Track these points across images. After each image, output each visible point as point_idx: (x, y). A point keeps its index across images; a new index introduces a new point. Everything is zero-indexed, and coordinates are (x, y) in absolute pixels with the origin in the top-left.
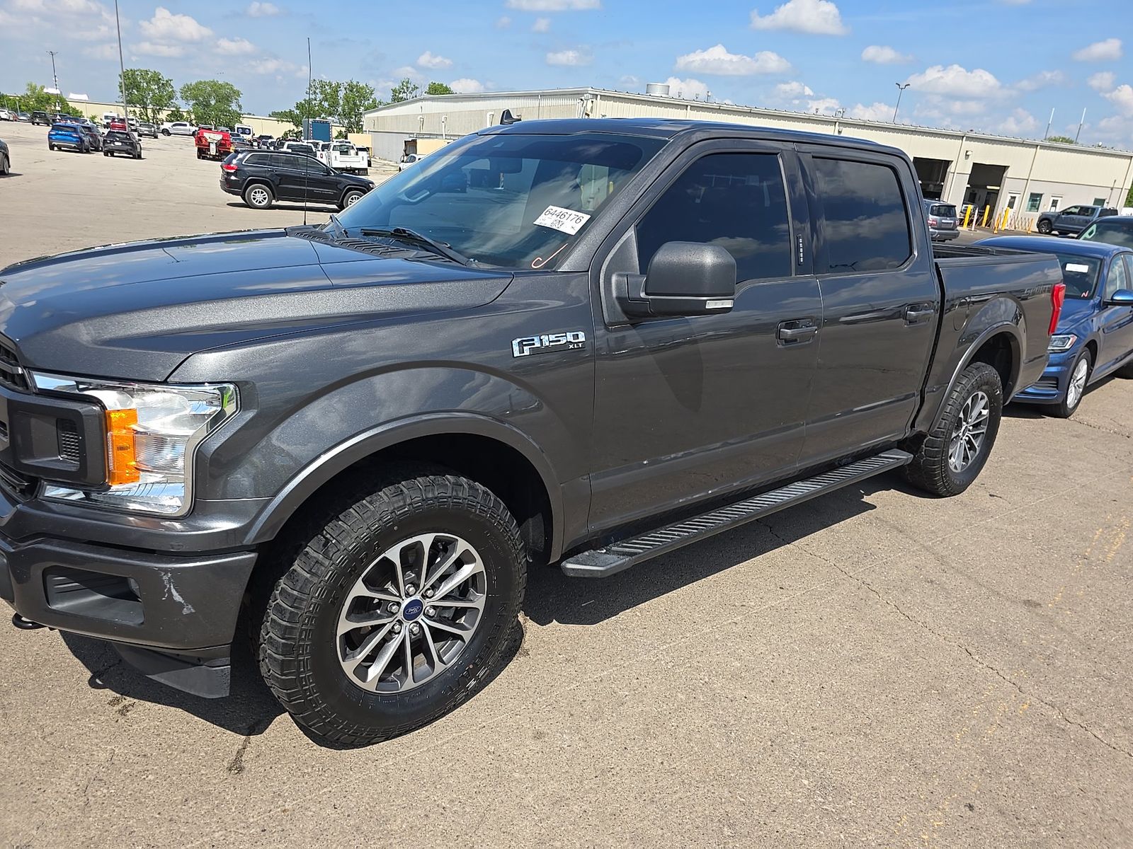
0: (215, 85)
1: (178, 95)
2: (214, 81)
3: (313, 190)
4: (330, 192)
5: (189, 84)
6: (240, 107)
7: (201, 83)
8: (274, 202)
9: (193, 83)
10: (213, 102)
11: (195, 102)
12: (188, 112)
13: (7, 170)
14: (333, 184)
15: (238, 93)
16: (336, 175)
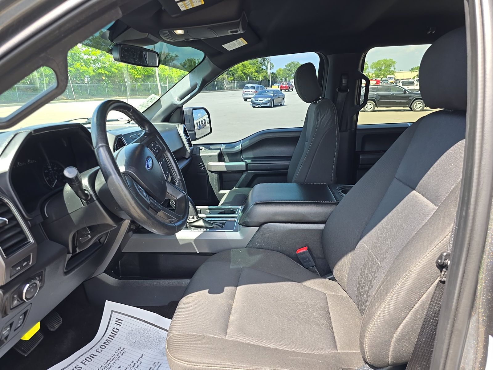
0: (385, 60)
1: (370, 67)
2: (385, 59)
3: (396, 101)
4: (405, 101)
5: (374, 62)
6: (395, 68)
7: (379, 61)
8: (376, 109)
9: (376, 61)
10: (383, 68)
11: (375, 69)
12: (372, 74)
13: (283, 104)
14: (407, 98)
15: (395, 63)
16: (410, 93)
